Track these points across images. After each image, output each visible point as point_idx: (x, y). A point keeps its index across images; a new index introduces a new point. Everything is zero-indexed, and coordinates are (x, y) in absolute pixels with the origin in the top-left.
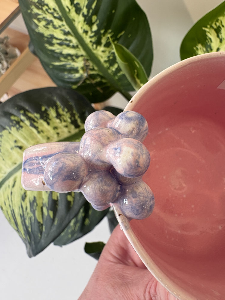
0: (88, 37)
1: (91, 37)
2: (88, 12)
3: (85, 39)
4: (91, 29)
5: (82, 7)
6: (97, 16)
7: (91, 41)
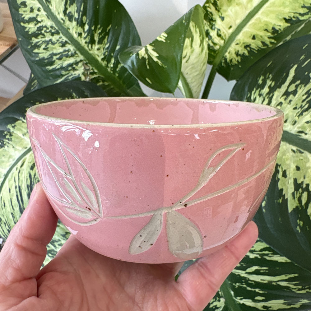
0: (82, 39)
1: (85, 38)
2: (79, 15)
3: (81, 43)
4: (84, 29)
5: (73, 14)
6: (86, 16)
7: (86, 43)
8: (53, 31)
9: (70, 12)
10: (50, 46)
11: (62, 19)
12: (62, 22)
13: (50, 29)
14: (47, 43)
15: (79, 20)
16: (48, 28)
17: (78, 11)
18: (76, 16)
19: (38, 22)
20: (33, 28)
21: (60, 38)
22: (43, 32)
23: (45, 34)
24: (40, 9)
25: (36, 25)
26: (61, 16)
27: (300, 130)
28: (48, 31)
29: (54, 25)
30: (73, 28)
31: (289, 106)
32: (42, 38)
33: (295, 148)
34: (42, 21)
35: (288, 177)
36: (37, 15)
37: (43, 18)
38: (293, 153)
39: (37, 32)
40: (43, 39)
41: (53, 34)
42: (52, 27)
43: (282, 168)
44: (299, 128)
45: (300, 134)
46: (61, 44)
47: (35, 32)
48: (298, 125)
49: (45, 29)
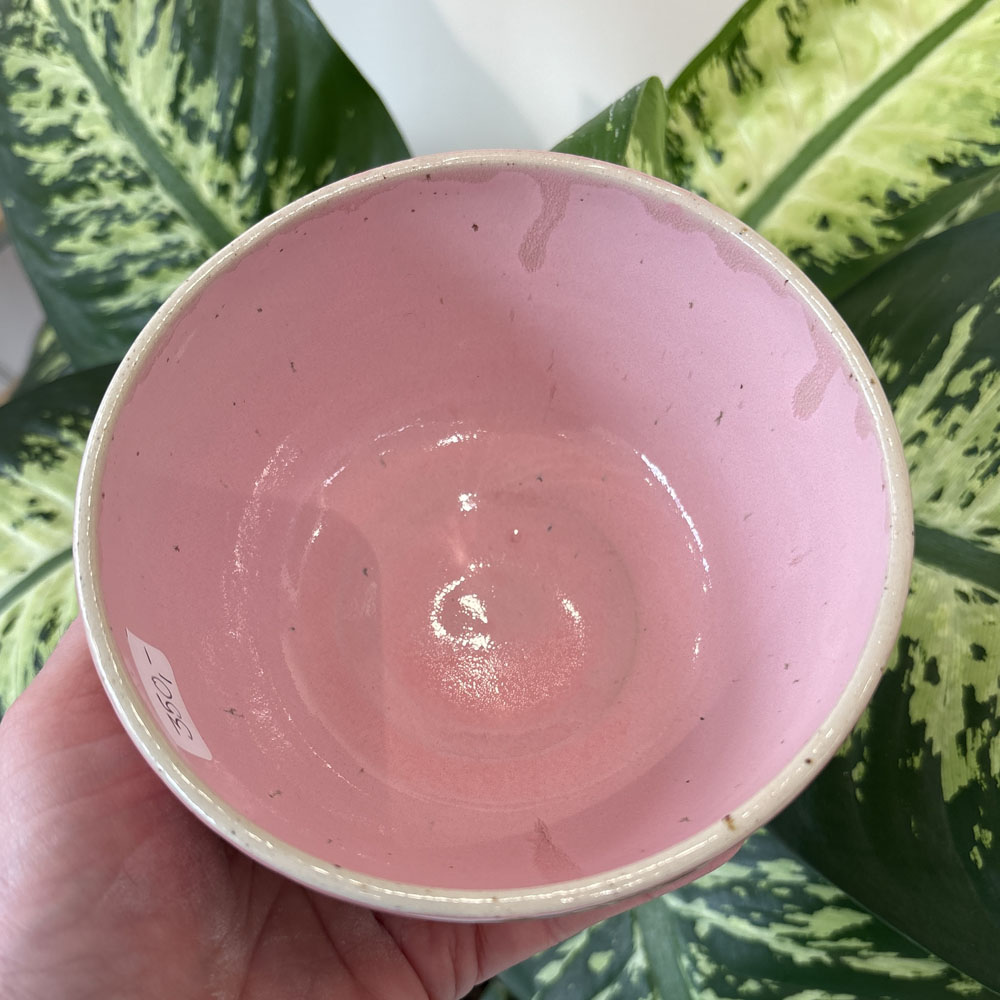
0: (232, 205)
1: (241, 203)
2: (224, 120)
3: (225, 219)
4: (238, 172)
5: (205, 117)
6: (250, 126)
7: (242, 218)
8: (130, 174)
9: (193, 110)
10: (116, 227)
11: (164, 134)
12: (162, 142)
13: (119, 167)
14: (107, 215)
15: (225, 139)
16: (110, 164)
17: (222, 105)
18: (214, 121)
19: (78, 141)
20: (56, 163)
21: (155, 199)
22: (93, 176)
23: (103, 185)
24: (86, 97)
25: (68, 151)
26: (159, 122)
27: (987, 523)
28: (111, 173)
29: (135, 154)
30: (201, 165)
31: (949, 443)
32: (88, 198)
33: (966, 586)
34: (92, 137)
35: (943, 683)
36: (76, 117)
37: (97, 128)
38: (961, 603)
39: (72, 178)
40: (94, 204)
41: (127, 186)
42: (126, 160)
43: (924, 653)
44: (984, 516)
45: (986, 539)
46: (154, 223)
47: (63, 179)
48: (980, 508)
49: (100, 166)
